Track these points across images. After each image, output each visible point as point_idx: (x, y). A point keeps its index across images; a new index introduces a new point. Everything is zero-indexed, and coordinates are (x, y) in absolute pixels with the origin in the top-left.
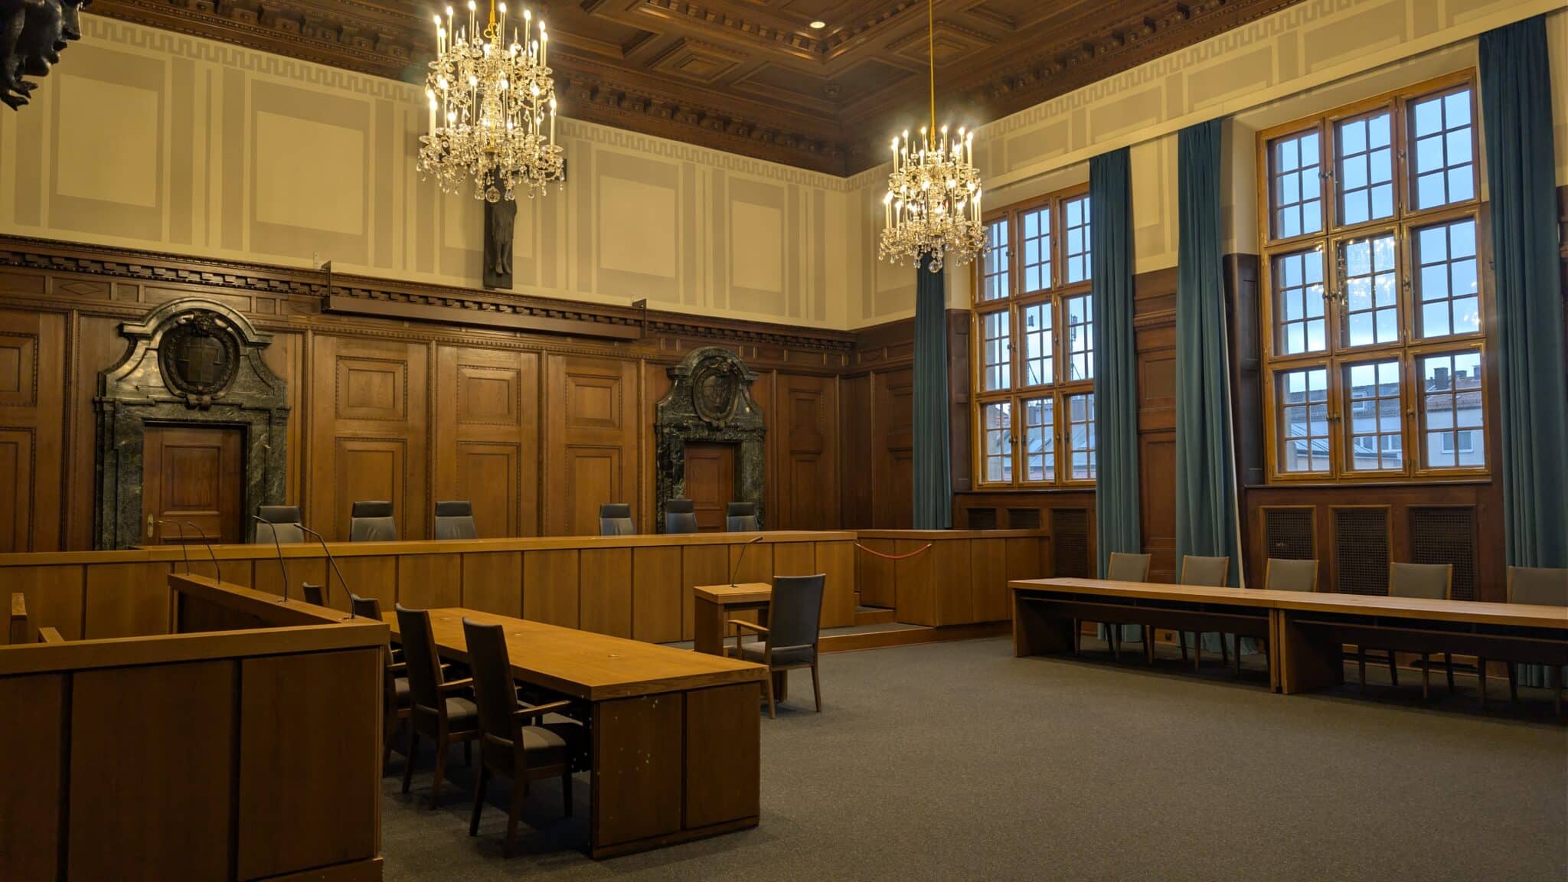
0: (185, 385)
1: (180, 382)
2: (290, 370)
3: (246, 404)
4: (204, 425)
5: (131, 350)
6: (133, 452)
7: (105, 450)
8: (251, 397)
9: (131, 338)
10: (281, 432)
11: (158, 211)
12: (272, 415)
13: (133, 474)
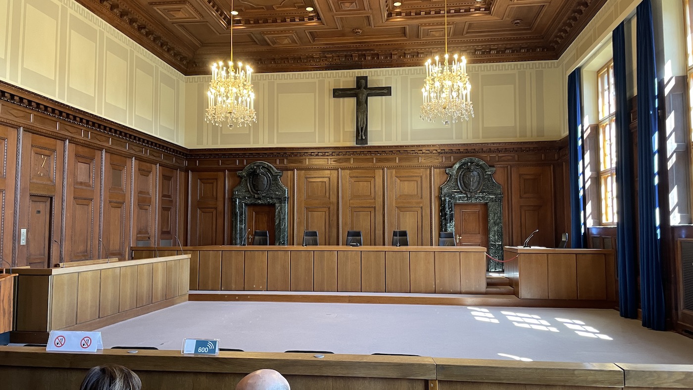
2: (289, 183)
3: (274, 196)
4: (262, 205)
5: (241, 181)
6: (241, 214)
7: (234, 214)
8: (276, 194)
9: (241, 177)
10: (285, 206)
11: (249, 134)
12: (282, 200)
13: (241, 221)
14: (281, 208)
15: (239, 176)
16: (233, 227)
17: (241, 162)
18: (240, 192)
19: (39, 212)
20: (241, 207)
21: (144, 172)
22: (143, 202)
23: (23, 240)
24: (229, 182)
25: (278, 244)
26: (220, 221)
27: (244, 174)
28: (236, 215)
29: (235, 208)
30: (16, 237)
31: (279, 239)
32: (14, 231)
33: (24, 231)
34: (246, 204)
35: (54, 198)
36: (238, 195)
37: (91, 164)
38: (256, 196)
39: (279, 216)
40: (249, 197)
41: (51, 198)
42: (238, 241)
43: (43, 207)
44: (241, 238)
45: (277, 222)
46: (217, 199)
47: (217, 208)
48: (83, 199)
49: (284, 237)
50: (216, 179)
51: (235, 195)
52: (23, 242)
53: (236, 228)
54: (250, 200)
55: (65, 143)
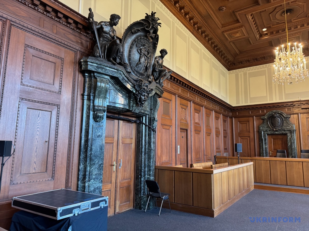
0: (273, 127)
1: (272, 126)
2: (295, 122)
3: (286, 129)
4: (278, 134)
5: (264, 122)
6: (265, 140)
7: (260, 140)
8: (287, 128)
9: (263, 119)
10: (294, 135)
11: (267, 96)
12: (291, 132)
13: (265, 144)
14: (291, 137)
15: (262, 119)
16: (260, 146)
17: (263, 111)
18: (264, 128)
19: (183, 137)
20: (265, 136)
21: (217, 118)
22: (218, 134)
23: (179, 151)
24: (256, 123)
25: (291, 157)
26: (252, 144)
27: (266, 118)
28: (262, 140)
29: (261, 136)
30: (176, 150)
31: (292, 154)
33: (179, 146)
34: (268, 134)
35: (188, 130)
36: (262, 129)
37: (200, 114)
38: (274, 129)
39: (291, 141)
40: (269, 130)
42: (265, 155)
43: (184, 134)
44: (266, 153)
45: (289, 144)
46: (249, 132)
47: (250, 136)
48: (198, 131)
49: (294, 153)
50: (249, 121)
51: (261, 129)
53: (263, 147)
54: (270, 132)
55: (191, 103)
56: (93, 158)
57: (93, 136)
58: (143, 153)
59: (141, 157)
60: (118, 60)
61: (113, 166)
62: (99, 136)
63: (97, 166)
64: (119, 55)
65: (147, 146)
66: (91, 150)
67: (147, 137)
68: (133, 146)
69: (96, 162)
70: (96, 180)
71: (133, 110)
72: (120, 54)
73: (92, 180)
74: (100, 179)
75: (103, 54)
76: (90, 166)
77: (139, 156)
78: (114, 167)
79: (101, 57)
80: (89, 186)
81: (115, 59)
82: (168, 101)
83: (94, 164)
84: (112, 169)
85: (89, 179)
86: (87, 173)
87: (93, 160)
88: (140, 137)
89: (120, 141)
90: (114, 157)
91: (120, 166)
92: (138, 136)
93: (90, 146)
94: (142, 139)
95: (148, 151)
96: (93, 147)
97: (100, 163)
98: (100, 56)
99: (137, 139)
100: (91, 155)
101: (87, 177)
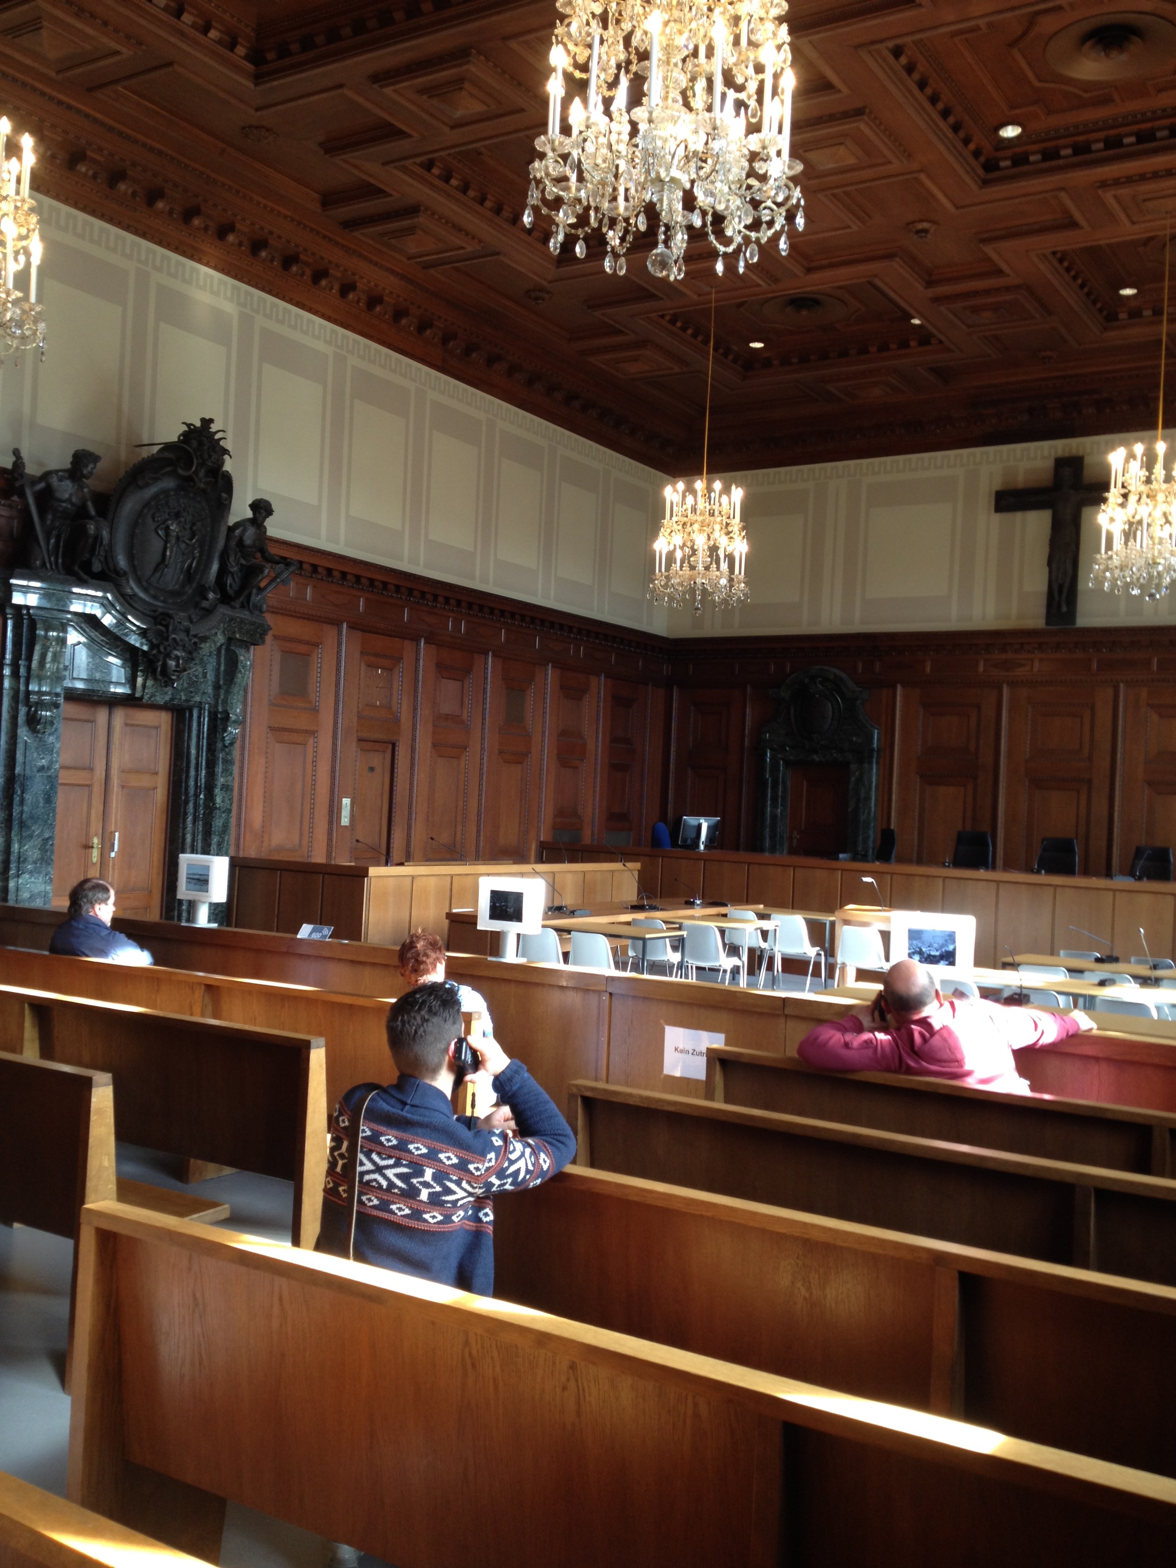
1: (801, 731)
2: (883, 717)
3: (846, 747)
4: (820, 765)
5: (777, 712)
6: (775, 785)
7: (758, 783)
8: (851, 742)
9: (778, 702)
10: (871, 769)
11: (801, 604)
13: (774, 800)
14: (861, 775)
15: (773, 700)
16: (757, 811)
17: (780, 667)
18: (774, 735)
19: (372, 769)
20: (775, 767)
21: (571, 693)
22: (569, 753)
23: (346, 817)
24: (752, 712)
26: (732, 798)
27: (784, 694)
28: (765, 784)
29: (763, 770)
30: (334, 811)
32: (332, 801)
33: (346, 801)
34: (788, 763)
35: (397, 744)
36: (769, 741)
37: (466, 682)
38: (808, 744)
39: (858, 792)
40: (792, 747)
41: (394, 745)
42: (768, 844)
43: (379, 760)
44: (775, 837)
45: (852, 805)
46: (726, 749)
47: (726, 768)
48: (450, 746)
50: (728, 705)
51: (764, 741)
52: (345, 821)
53: (764, 815)
54: (794, 752)
55: (418, 645)
56: (29, 823)
57: (27, 768)
58: (190, 819)
59: (185, 828)
60: (97, 567)
61: (90, 850)
62: (42, 769)
63: (37, 842)
64: (99, 553)
65: (202, 796)
66: (22, 802)
67: (204, 772)
68: (160, 795)
69: (34, 831)
70: (36, 875)
71: (146, 697)
72: (102, 548)
73: (27, 876)
74: (46, 875)
75: (52, 559)
76: (20, 842)
77: (178, 827)
78: (95, 854)
79: (48, 565)
80: (17, 888)
81: (87, 567)
82: (303, 648)
83: (31, 837)
84: (88, 857)
85: (18, 871)
86: (13, 858)
87: (29, 828)
88: (182, 770)
89: (115, 782)
90: (96, 825)
91: (113, 851)
92: (175, 765)
93: (19, 792)
94: (188, 777)
95: (204, 813)
96: (27, 796)
97: (47, 835)
98: (44, 565)
99: (174, 777)
100: (22, 815)
101: (13, 866)
